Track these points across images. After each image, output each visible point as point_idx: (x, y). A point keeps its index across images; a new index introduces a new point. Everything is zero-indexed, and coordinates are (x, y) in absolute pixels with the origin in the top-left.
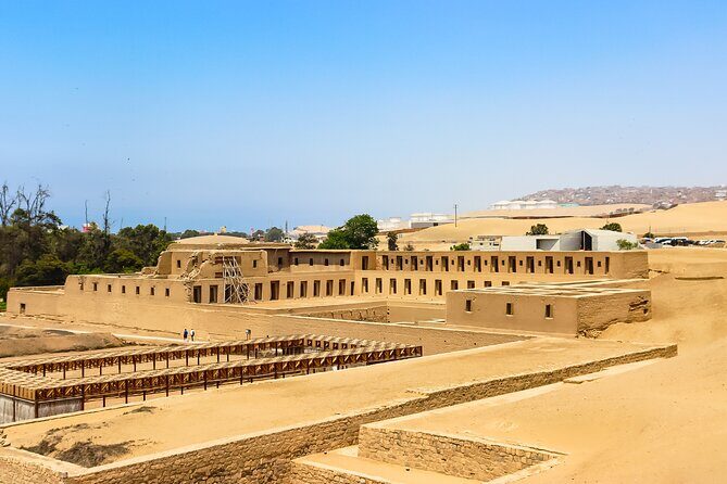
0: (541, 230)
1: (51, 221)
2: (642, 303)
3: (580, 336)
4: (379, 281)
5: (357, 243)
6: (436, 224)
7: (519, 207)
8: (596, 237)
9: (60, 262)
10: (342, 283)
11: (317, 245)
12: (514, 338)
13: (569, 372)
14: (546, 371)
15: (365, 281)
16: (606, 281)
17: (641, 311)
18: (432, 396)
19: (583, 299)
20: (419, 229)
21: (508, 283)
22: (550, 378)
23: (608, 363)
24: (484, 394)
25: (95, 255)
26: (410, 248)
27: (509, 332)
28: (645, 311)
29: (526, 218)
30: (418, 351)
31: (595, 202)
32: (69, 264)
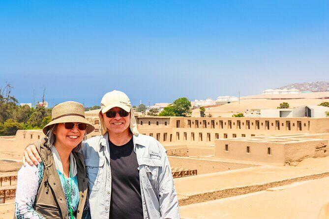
0: (285, 106)
1: (13, 101)
2: (323, 147)
3: (287, 165)
4: (185, 134)
5: (179, 113)
6: (229, 102)
7: (278, 93)
8: (313, 109)
9: (17, 123)
10: (165, 135)
11: (158, 114)
12: (249, 166)
13: (272, 185)
14: (259, 184)
15: (178, 134)
16: (307, 134)
17: (322, 151)
18: (191, 197)
19: (288, 144)
20: (219, 105)
21: (254, 135)
22: (261, 188)
23: (296, 180)
24: (221, 197)
25: (37, 119)
26: (210, 116)
27: (247, 162)
28: (325, 151)
29: (278, 99)
30: (195, 172)
31: (321, 90)
32: (22, 124)
